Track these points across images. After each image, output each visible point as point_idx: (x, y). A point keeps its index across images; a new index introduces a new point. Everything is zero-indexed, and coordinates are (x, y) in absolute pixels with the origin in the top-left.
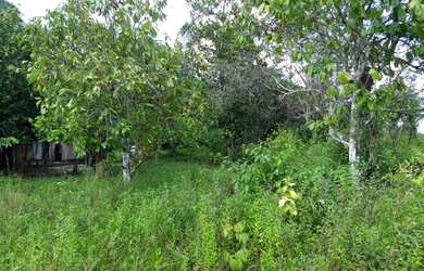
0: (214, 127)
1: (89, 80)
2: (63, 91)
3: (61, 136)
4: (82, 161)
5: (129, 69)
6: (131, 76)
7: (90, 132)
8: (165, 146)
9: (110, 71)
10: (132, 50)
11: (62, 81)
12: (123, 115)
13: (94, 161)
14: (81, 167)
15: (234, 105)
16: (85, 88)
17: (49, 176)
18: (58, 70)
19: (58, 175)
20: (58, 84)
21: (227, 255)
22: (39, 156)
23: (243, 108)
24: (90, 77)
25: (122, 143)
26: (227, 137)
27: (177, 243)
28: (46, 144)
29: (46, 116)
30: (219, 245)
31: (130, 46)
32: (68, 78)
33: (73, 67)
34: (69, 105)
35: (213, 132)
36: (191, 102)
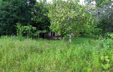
0: (96, 28)
1: (62, 16)
2: (56, 19)
3: (55, 30)
4: (59, 36)
5: (72, 12)
6: (73, 14)
7: (62, 29)
8: (81, 33)
9: (67, 13)
10: (73, 7)
11: (56, 17)
12: (70, 25)
13: (62, 37)
14: (59, 38)
15: (103, 21)
16: (61, 18)
17: (53, 40)
18: (55, 14)
19: (54, 39)
20: (55, 18)
21: (102, 65)
22: (50, 35)
23: (106, 22)
24: (62, 15)
25: (69, 32)
26: (100, 31)
27: (87, 60)
28: (52, 32)
29: (52, 25)
30: (100, 62)
31: (72, 6)
32: (57, 16)
33: (58, 13)
34: (57, 23)
35: (95, 29)
36: (89, 20)
